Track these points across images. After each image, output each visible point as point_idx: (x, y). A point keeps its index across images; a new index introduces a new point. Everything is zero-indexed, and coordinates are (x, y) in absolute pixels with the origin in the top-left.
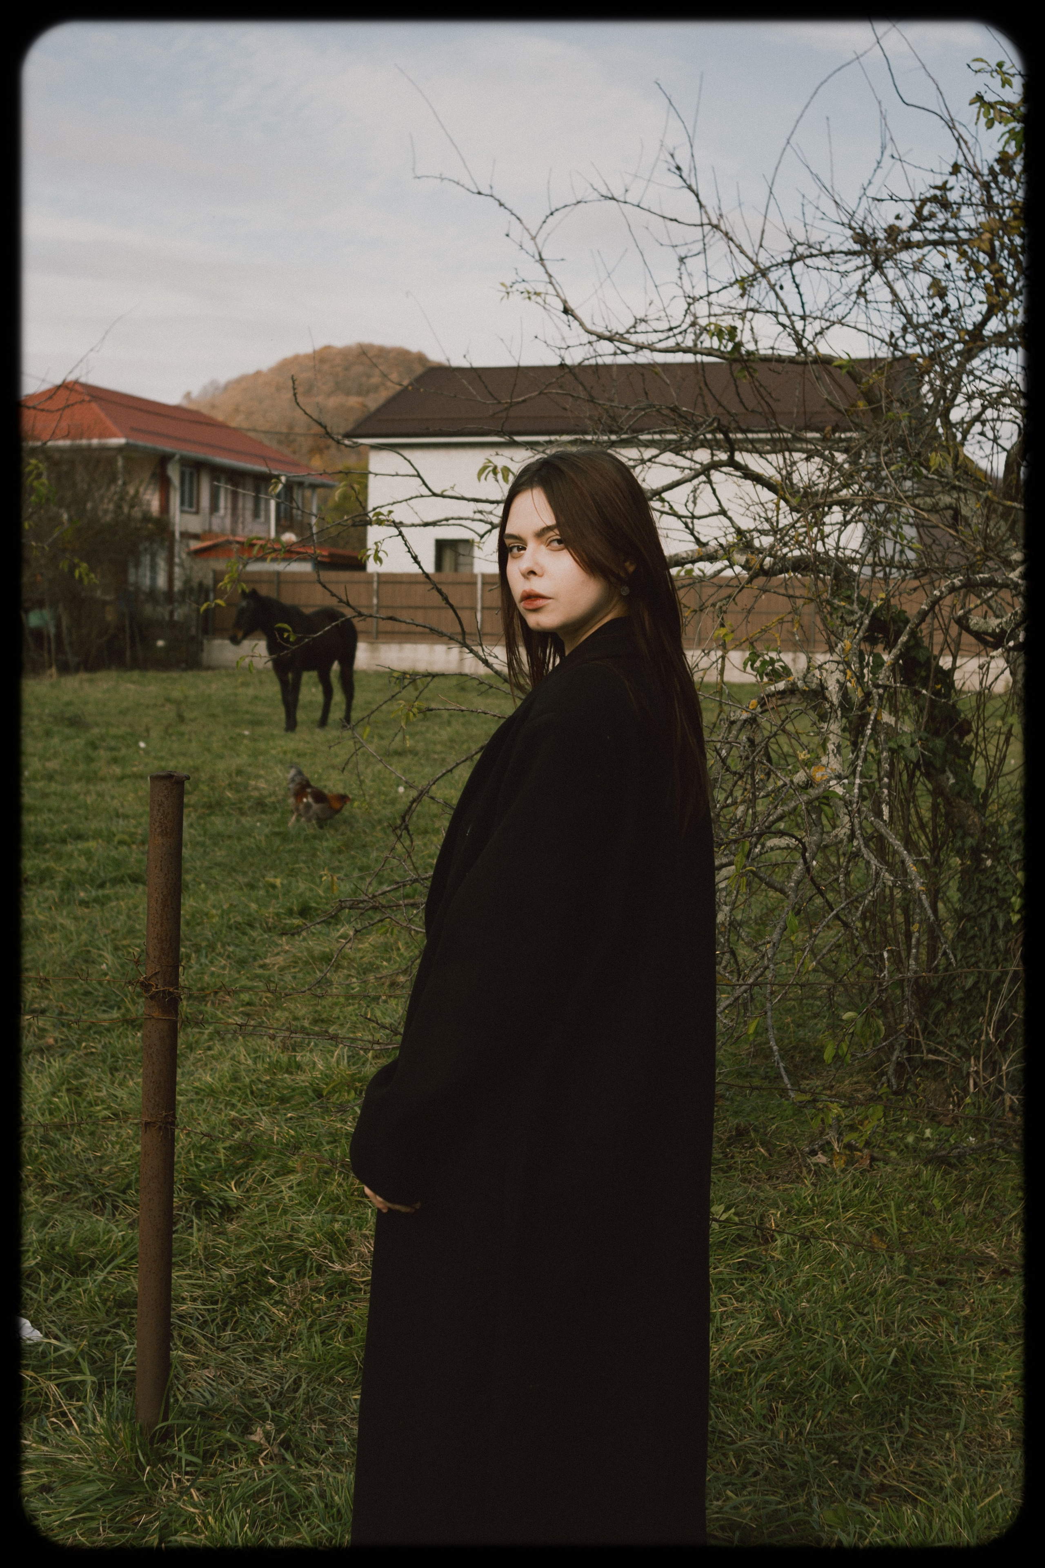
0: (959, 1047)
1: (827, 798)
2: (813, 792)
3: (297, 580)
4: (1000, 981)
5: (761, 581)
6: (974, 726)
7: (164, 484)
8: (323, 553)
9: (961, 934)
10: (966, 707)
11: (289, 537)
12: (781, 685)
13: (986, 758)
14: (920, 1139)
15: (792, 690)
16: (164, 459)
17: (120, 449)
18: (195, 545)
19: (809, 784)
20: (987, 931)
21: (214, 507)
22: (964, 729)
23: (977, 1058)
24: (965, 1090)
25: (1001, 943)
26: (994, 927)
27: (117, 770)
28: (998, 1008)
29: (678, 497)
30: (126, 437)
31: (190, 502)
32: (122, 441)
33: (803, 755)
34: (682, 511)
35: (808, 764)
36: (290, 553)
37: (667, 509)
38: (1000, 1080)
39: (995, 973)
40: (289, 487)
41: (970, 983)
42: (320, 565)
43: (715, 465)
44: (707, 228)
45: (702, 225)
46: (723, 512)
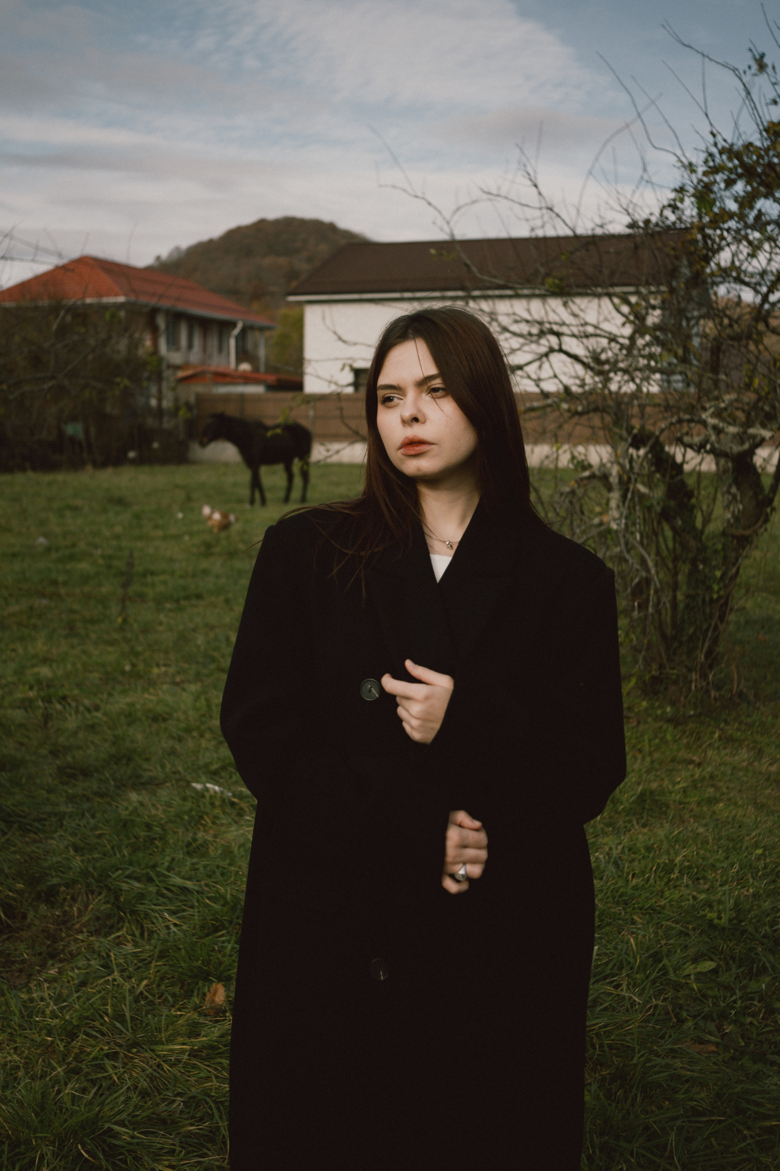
0: (686, 667)
1: (609, 531)
2: (602, 528)
3: (256, 399)
4: (707, 630)
5: (576, 419)
6: (696, 493)
7: (155, 330)
8: (272, 378)
9: (687, 606)
10: (691, 482)
11: (245, 367)
12: (587, 474)
13: (702, 511)
14: (664, 712)
15: (593, 476)
16: (154, 312)
17: (121, 306)
18: (181, 374)
19: (601, 524)
20: (700, 603)
21: (190, 346)
22: (690, 495)
23: (696, 672)
24: (690, 689)
25: (708, 610)
26: (704, 601)
27: (160, 533)
28: (707, 645)
29: (531, 369)
30: (125, 295)
31: (173, 343)
32: (121, 299)
33: (598, 509)
34: (534, 376)
35: (601, 514)
36: (246, 379)
37: (525, 375)
38: (708, 684)
39: (705, 626)
40: (244, 331)
41: (691, 631)
42: (271, 387)
43: (552, 350)
44: (545, 211)
45: (540, 209)
46: (555, 376)
